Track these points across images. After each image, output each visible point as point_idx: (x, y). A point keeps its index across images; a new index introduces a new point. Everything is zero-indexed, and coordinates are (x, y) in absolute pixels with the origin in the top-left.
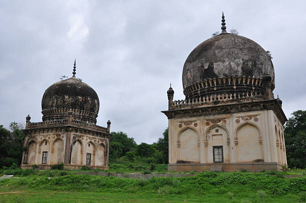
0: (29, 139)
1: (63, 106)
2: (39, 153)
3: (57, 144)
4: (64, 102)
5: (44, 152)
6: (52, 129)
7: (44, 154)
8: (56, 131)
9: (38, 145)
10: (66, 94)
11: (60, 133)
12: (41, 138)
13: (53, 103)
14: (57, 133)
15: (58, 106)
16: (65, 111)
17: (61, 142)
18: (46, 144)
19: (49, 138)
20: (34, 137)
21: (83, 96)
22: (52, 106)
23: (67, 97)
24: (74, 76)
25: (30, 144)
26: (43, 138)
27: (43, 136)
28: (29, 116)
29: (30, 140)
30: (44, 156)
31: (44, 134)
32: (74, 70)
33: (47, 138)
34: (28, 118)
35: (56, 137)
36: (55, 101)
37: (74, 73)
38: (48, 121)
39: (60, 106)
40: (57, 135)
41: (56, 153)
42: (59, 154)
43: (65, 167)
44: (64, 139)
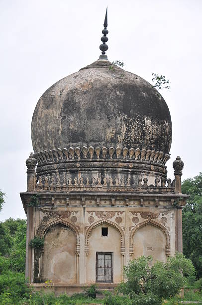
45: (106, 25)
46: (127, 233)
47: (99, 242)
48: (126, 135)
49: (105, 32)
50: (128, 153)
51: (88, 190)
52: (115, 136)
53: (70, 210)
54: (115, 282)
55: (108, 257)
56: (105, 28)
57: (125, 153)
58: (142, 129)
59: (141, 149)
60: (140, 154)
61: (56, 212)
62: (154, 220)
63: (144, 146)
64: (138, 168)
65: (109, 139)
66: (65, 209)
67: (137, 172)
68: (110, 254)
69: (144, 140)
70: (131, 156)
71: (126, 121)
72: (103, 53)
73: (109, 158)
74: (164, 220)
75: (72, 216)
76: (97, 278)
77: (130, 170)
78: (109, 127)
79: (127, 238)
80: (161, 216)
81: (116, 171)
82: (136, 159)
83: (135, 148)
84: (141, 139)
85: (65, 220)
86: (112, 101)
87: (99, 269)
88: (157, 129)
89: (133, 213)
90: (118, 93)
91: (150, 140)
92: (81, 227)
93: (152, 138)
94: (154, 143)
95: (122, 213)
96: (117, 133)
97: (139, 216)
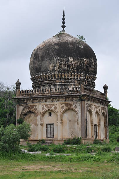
0: (24, 109)
2: (42, 125)
3: (67, 116)
4: (69, 65)
5: (47, 125)
6: (60, 97)
7: (49, 126)
8: (65, 100)
9: (39, 117)
10: (71, 56)
11: (70, 102)
12: (43, 109)
13: (55, 66)
14: (67, 102)
15: (61, 71)
16: (70, 75)
17: (73, 113)
18: (50, 115)
19: (55, 108)
20: (32, 107)
22: (53, 70)
23: (71, 60)
24: (64, 30)
25: (26, 115)
26: (46, 108)
27: (46, 105)
28: (18, 81)
29: (26, 110)
30: (49, 129)
31: (47, 103)
32: (64, 23)
33: (52, 108)
34: (18, 84)
35: (65, 108)
36: (58, 64)
37: (63, 27)
39: (64, 70)
40: (67, 105)
42: (71, 127)
44: (78, 109)
45: (64, 16)
46: (59, 114)
47: (47, 119)
48: (59, 67)
49: (64, 19)
50: (61, 76)
51: (42, 95)
52: (54, 68)
53: (34, 104)
54: (55, 138)
55: (52, 126)
56: (64, 17)
57: (60, 76)
58: (67, 63)
59: (68, 73)
60: (68, 76)
61: (28, 106)
62: (71, 107)
63: (70, 71)
64: (67, 82)
65: (51, 70)
66: (32, 104)
67: (67, 84)
68: (53, 124)
69: (69, 68)
70: (63, 77)
71: (59, 60)
72: (63, 29)
73: (53, 79)
74: (76, 107)
75: (35, 107)
76: (47, 136)
77: (63, 84)
78: (50, 64)
79: (59, 117)
80: (74, 105)
81: (55, 84)
82: (66, 78)
83: (65, 73)
84: (68, 68)
85: (32, 110)
86: (52, 51)
87: (48, 132)
88: (77, 63)
89: (62, 104)
90: (56, 47)
91: (73, 68)
92: (39, 112)
93: (74, 67)
94: (76, 70)
95: (56, 104)
96: (54, 67)
97: (64, 105)
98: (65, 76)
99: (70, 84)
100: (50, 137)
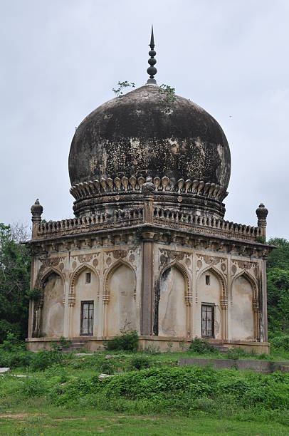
0: (42, 268)
1: (127, 169)
2: (72, 304)
3: (117, 280)
4: (129, 158)
5: (83, 303)
6: (103, 236)
7: (86, 306)
8: (114, 243)
9: (67, 284)
10: (134, 135)
11: (123, 247)
12: (75, 264)
13: (100, 162)
14: (116, 248)
15: (112, 173)
16: (133, 183)
17: (128, 272)
18: (88, 280)
19: (96, 262)
20: (56, 261)
21: (180, 136)
22: (97, 172)
23: (135, 144)
24: (152, 80)
25: (46, 280)
26: (79, 264)
27: (80, 257)
28: (37, 203)
29: (47, 270)
30: (86, 313)
31: (82, 252)
32: (152, 62)
33: (90, 264)
34: (37, 210)
35: (114, 261)
36: (105, 157)
37: (152, 72)
38: (88, 215)
39: (119, 170)
40: (116, 254)
41: (117, 306)
42: (126, 308)
43: (143, 344)
44: (137, 264)
45: (152, 46)
46: (102, 277)
47: (84, 290)
48: (108, 163)
49: (152, 54)
50: (114, 185)
51: (75, 232)
52: (98, 167)
53: (60, 256)
54: (94, 335)
55: (91, 306)
56: (152, 49)
57: (111, 185)
58: (126, 154)
59: (129, 177)
60: (129, 184)
61: (49, 260)
62: (124, 259)
63: (133, 173)
64: (127, 200)
65: (93, 171)
66: (56, 256)
67: (128, 204)
68: (91, 303)
69: (131, 165)
70: (119, 187)
71: (107, 147)
72: (152, 77)
73: (97, 193)
74: (132, 258)
75: (60, 262)
76: (81, 331)
77: (118, 204)
78: (91, 158)
79: (101, 283)
80: (129, 254)
81: (102, 206)
82: (126, 190)
83: (121, 177)
84: (127, 165)
85: (56, 268)
86: (97, 127)
87: (84, 321)
88: (150, 151)
89: (107, 253)
90: (106, 117)
91: (139, 164)
92: (67, 274)
93: (143, 161)
94: (147, 168)
95: (98, 254)
96: (98, 163)
97: (112, 256)
98: (123, 185)
99: (135, 204)
100: (87, 332)
